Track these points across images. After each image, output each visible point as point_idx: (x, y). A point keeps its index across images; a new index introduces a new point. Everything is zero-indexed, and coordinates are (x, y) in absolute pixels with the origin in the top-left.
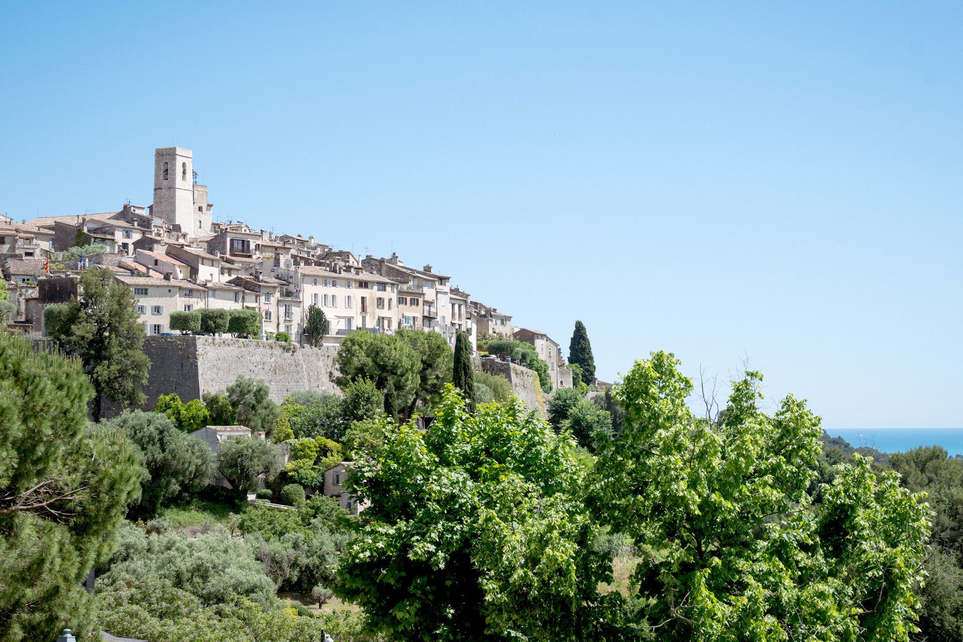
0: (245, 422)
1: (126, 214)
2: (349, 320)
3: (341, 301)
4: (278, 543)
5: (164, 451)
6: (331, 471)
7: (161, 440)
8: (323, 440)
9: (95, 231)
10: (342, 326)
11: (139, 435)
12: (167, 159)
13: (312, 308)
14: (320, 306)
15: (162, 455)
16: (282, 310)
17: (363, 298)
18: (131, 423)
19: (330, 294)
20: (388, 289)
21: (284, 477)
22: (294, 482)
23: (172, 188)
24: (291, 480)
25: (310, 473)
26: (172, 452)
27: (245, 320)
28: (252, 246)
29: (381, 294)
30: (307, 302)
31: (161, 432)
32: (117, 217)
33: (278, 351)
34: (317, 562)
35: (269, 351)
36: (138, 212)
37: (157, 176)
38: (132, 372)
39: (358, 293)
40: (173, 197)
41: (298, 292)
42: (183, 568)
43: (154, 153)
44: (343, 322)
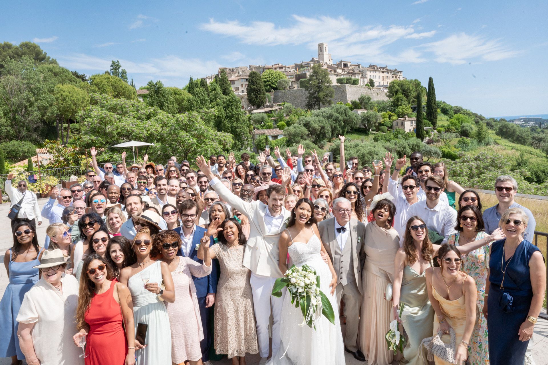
0: (365, 108)
1: (313, 60)
2: (380, 83)
3: (377, 77)
4: (389, 144)
5: (346, 116)
6: (395, 122)
7: (345, 113)
8: (390, 113)
9: (306, 65)
10: (378, 84)
11: (339, 111)
12: (321, 46)
13: (370, 79)
14: (372, 78)
15: (346, 117)
16: (362, 80)
17: (383, 77)
18: (335, 108)
19: (374, 75)
20: (389, 73)
21: (380, 124)
22: (384, 125)
23: (323, 54)
24: (383, 125)
25: (388, 123)
26: (349, 116)
27: (356, 81)
28: (349, 65)
29: (387, 75)
30: (369, 78)
31: (345, 110)
32: (311, 61)
33: (367, 89)
34: (402, 149)
35: (364, 89)
36: (316, 59)
37: (318, 51)
38: (330, 95)
39: (381, 74)
40: (323, 57)
41: (366, 75)
42: (365, 152)
43: (317, 45)
44: (378, 83)
